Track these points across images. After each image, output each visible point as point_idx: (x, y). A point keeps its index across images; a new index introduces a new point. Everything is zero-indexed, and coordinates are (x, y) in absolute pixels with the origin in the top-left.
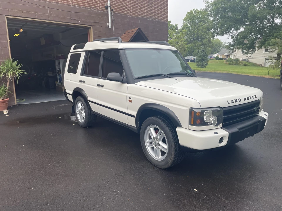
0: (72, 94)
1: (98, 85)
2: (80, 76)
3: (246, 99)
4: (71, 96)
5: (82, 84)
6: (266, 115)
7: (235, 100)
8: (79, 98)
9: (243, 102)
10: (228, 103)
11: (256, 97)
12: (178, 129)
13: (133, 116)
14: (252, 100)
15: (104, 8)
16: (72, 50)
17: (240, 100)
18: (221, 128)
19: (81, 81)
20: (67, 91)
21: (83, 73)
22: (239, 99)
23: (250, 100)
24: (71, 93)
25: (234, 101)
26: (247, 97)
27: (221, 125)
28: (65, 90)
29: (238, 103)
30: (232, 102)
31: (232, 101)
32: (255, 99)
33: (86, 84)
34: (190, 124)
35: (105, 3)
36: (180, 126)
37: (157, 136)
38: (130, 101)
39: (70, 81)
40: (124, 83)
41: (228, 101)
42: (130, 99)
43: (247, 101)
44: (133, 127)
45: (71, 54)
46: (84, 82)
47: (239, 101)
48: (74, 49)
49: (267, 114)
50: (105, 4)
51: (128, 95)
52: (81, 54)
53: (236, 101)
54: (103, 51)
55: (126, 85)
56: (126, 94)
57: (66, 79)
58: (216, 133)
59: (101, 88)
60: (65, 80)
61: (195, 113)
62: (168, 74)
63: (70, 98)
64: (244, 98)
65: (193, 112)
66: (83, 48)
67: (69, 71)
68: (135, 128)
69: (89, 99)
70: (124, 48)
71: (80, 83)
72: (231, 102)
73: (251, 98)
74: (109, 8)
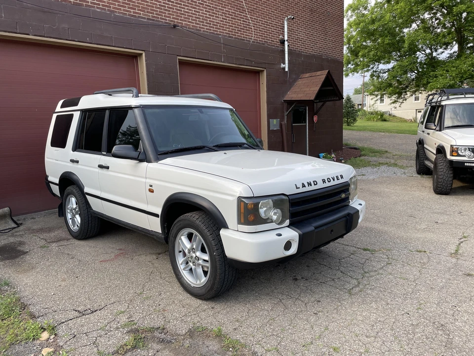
0: (58, 183)
1: (101, 166)
2: (72, 152)
3: (326, 181)
4: (57, 187)
5: (75, 165)
6: (361, 205)
7: (308, 183)
8: (70, 188)
9: (321, 185)
10: (297, 188)
11: (342, 177)
12: (223, 232)
13: (156, 215)
14: (336, 182)
15: (278, 42)
16: (58, 109)
17: (316, 183)
18: (288, 227)
19: (72, 161)
20: (50, 179)
21: (77, 147)
22: (314, 182)
23: (332, 183)
24: (57, 181)
25: (306, 185)
26: (328, 179)
27: (287, 222)
28: (47, 177)
29: (313, 187)
30: (304, 186)
31: (303, 184)
32: (341, 181)
33: (81, 165)
34: (240, 222)
35: (280, 35)
36: (226, 227)
37: (192, 246)
38: (151, 191)
39: (54, 161)
40: (141, 161)
41: (296, 185)
42: (151, 188)
43: (327, 184)
44: (158, 234)
45: (57, 116)
46: (77, 162)
47: (315, 185)
48: (62, 107)
49: (363, 203)
50: (279, 38)
51: (148, 180)
52: (72, 115)
53: (310, 184)
54: (109, 109)
55: (145, 164)
56: (144, 180)
57: (48, 158)
58: (280, 235)
59: (104, 171)
60: (46, 159)
61: (246, 204)
62: (215, 145)
63: (56, 189)
64: (323, 180)
65: (242, 204)
66: (76, 104)
67: (53, 144)
68: (160, 235)
69: (86, 190)
70: (141, 105)
71: (71, 164)
72: (301, 187)
73: (334, 180)
74: (286, 43)
